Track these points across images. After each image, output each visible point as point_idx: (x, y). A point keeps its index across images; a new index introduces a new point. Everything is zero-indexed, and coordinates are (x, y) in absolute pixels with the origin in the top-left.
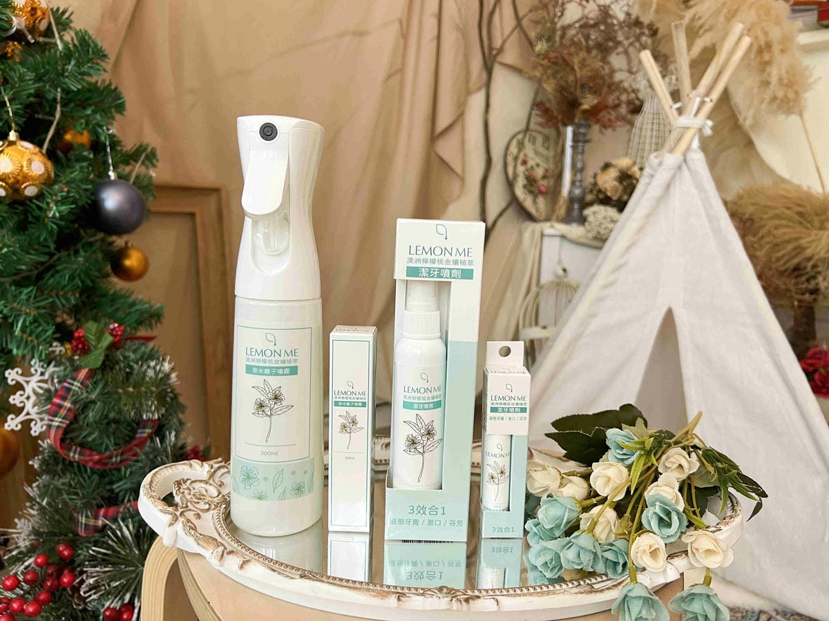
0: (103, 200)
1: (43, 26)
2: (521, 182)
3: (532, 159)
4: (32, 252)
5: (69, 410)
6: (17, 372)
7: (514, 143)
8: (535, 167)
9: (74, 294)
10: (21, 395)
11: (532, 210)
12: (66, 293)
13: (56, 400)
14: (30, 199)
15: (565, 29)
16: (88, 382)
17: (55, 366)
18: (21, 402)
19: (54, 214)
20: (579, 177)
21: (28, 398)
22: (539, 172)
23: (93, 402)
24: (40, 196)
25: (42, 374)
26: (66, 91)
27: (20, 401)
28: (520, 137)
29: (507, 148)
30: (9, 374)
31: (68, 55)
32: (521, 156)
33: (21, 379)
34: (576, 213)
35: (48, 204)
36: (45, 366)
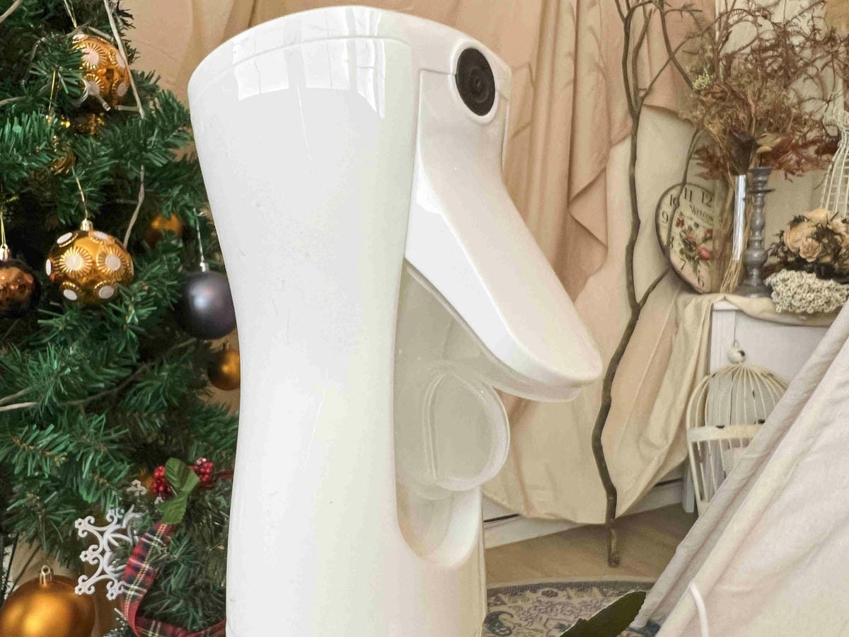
0: (193, 298)
1: (121, 91)
2: (677, 246)
3: (691, 219)
4: (111, 365)
5: (148, 574)
6: (89, 522)
7: (667, 200)
8: (694, 228)
9: (158, 416)
10: (94, 550)
11: (693, 280)
12: (150, 415)
13: (133, 561)
14: (105, 302)
15: (730, 57)
16: (169, 538)
17: (134, 511)
18: (94, 559)
19: (133, 319)
20: (757, 236)
21: (103, 553)
22: (699, 234)
23: (176, 564)
24: (117, 298)
25: (120, 521)
26: (151, 168)
27: (94, 556)
28: (674, 193)
29: (659, 206)
30: (80, 524)
31: (150, 124)
32: (677, 216)
33: (94, 530)
34: (754, 281)
35: (127, 307)
36: (123, 511)
